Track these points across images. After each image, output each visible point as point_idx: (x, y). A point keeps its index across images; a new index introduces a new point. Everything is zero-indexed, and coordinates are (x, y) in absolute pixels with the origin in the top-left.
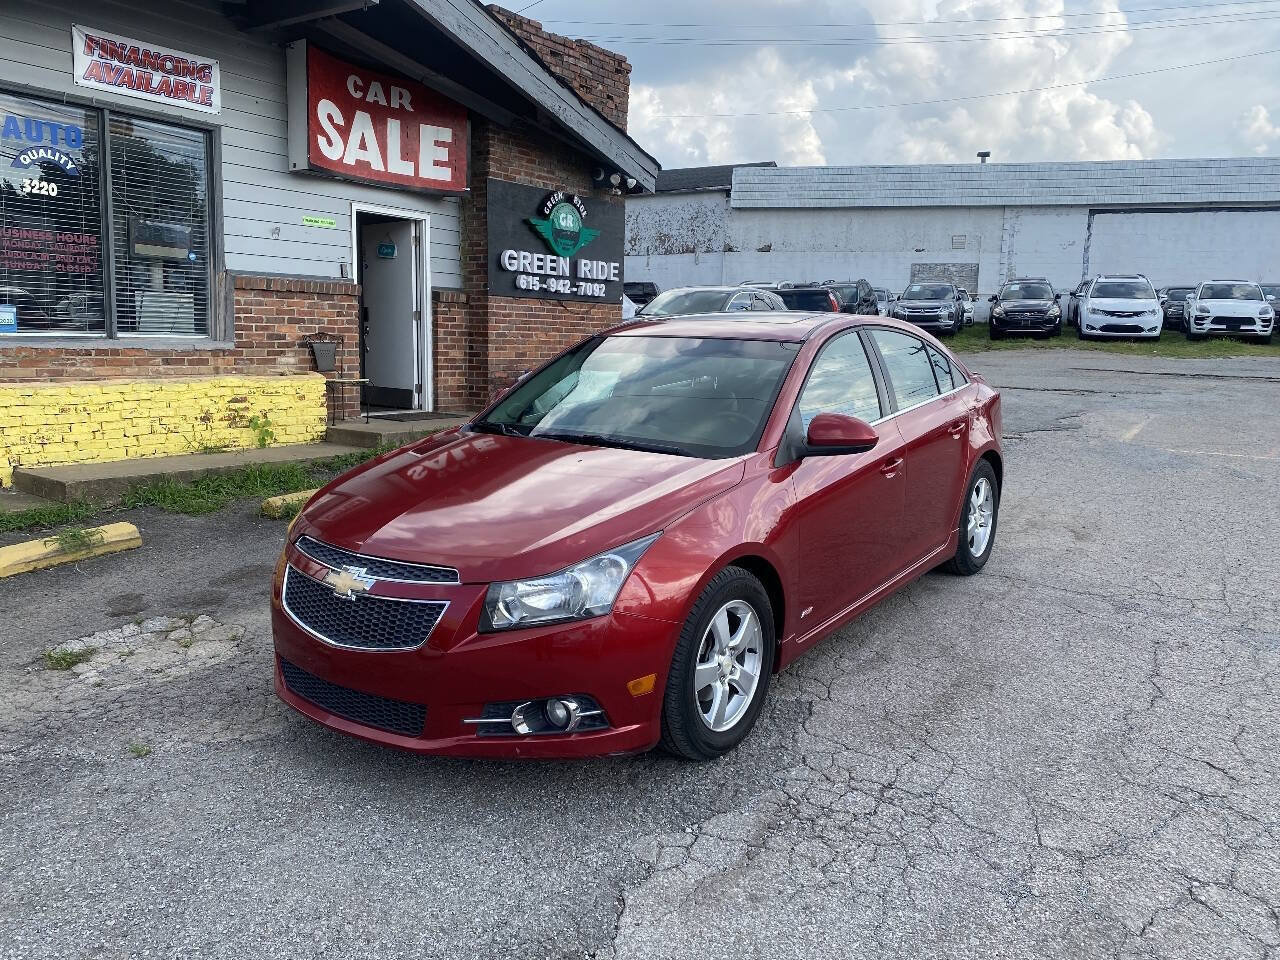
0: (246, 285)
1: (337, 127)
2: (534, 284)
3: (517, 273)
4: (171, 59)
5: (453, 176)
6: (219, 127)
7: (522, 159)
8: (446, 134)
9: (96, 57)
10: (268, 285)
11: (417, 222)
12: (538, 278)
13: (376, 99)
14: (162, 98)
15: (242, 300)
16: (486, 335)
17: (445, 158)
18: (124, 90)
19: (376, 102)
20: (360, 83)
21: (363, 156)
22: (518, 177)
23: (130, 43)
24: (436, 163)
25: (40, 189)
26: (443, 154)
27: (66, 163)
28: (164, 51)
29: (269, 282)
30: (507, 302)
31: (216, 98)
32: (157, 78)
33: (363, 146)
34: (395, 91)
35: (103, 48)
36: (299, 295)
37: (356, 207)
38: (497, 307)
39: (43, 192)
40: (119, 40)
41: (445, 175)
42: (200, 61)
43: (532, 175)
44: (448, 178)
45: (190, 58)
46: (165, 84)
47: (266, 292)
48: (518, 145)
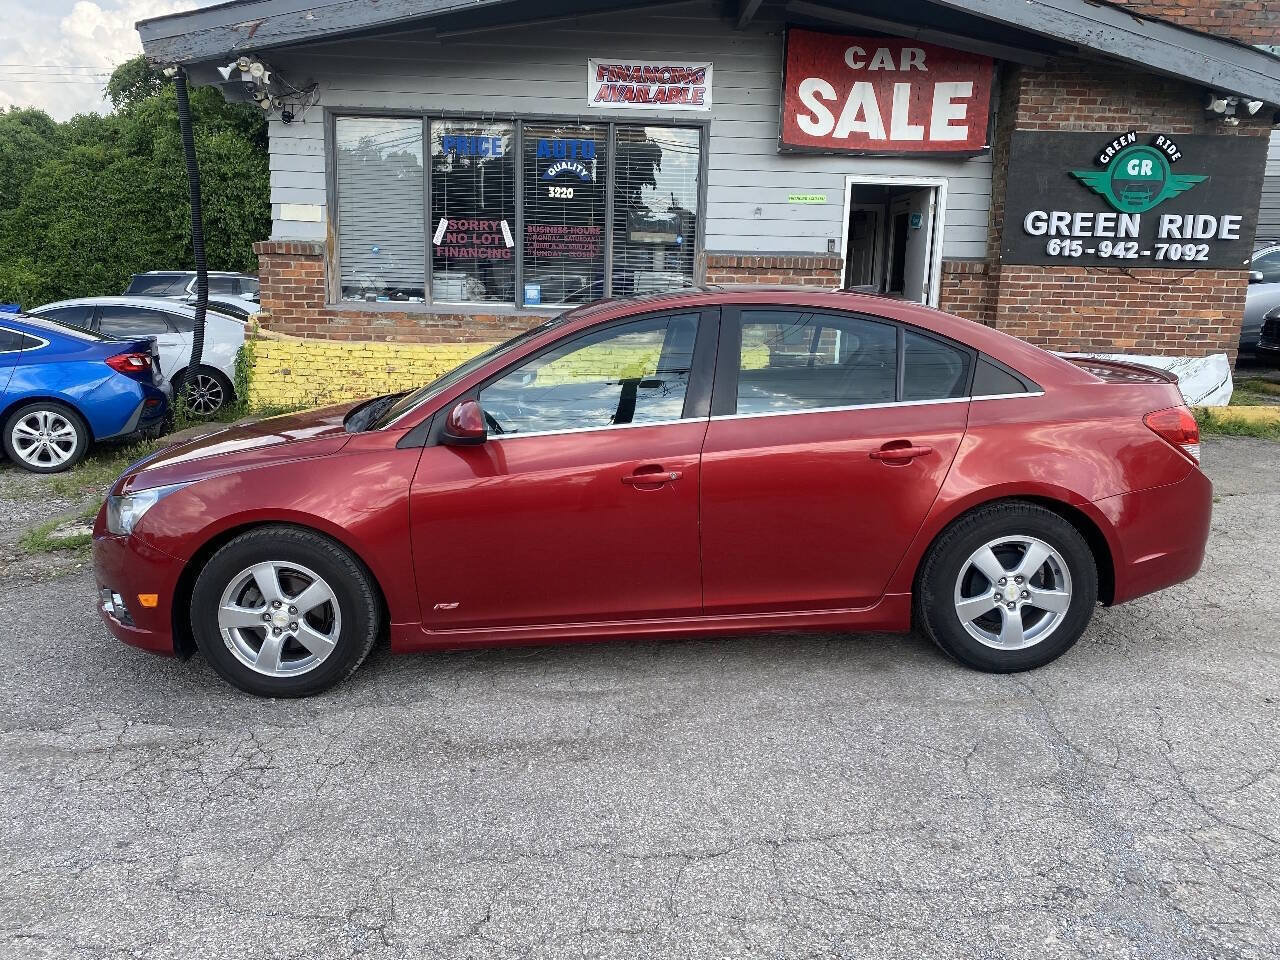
0: (717, 262)
1: (826, 103)
2: (1075, 249)
3: (1047, 236)
4: (667, 70)
5: (970, 135)
6: (708, 122)
7: (1075, 101)
8: (966, 89)
9: (605, 82)
10: (739, 262)
11: (937, 189)
12: (1080, 242)
13: (881, 66)
14: (658, 106)
15: (714, 277)
16: (995, 309)
17: (963, 116)
18: (626, 104)
19: (881, 69)
20: (862, 52)
21: (859, 127)
22: (1062, 123)
23: (633, 64)
24: (952, 123)
25: (561, 193)
26: (960, 111)
27: (581, 171)
28: (661, 65)
29: (739, 259)
30: (1032, 271)
31: (708, 98)
32: (654, 88)
33: (861, 117)
34: (906, 53)
35: (612, 73)
36: (773, 270)
37: (851, 180)
38: (1014, 278)
39: (563, 196)
40: (624, 63)
41: (961, 134)
42: (695, 66)
43: (1087, 118)
44: (964, 137)
45: (685, 65)
46: (661, 92)
47: (738, 268)
48: (1065, 85)
